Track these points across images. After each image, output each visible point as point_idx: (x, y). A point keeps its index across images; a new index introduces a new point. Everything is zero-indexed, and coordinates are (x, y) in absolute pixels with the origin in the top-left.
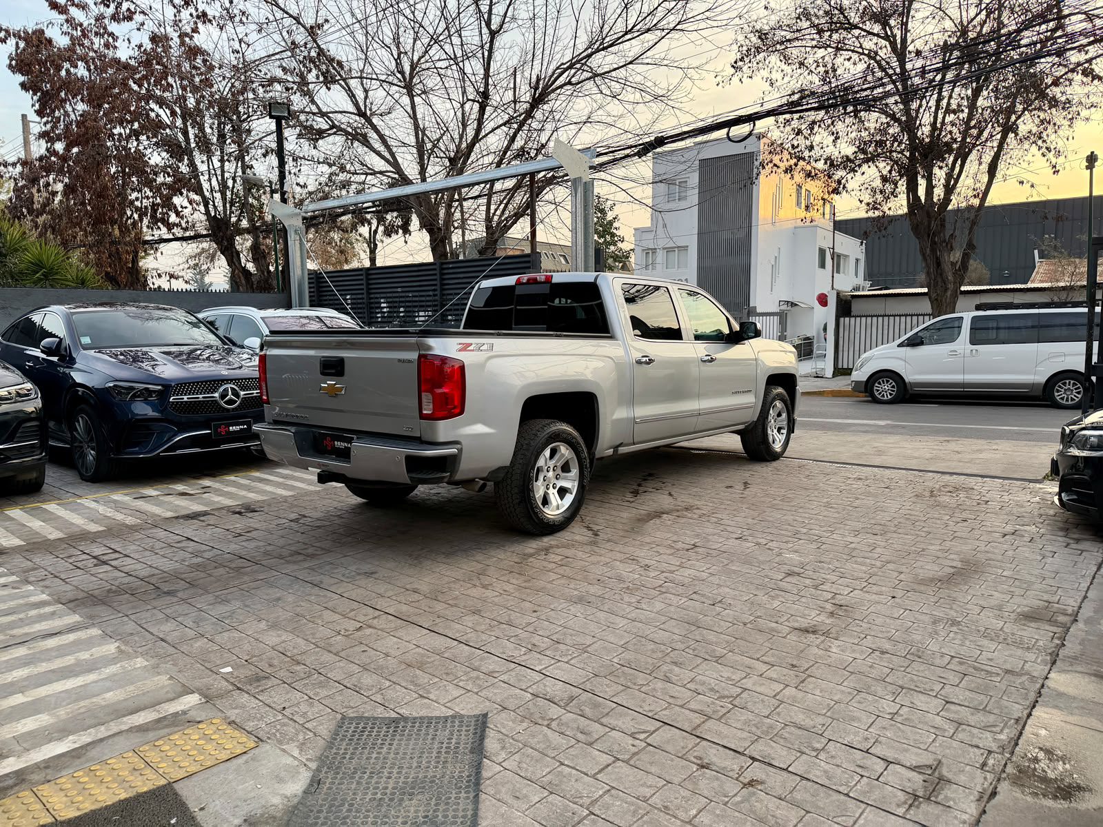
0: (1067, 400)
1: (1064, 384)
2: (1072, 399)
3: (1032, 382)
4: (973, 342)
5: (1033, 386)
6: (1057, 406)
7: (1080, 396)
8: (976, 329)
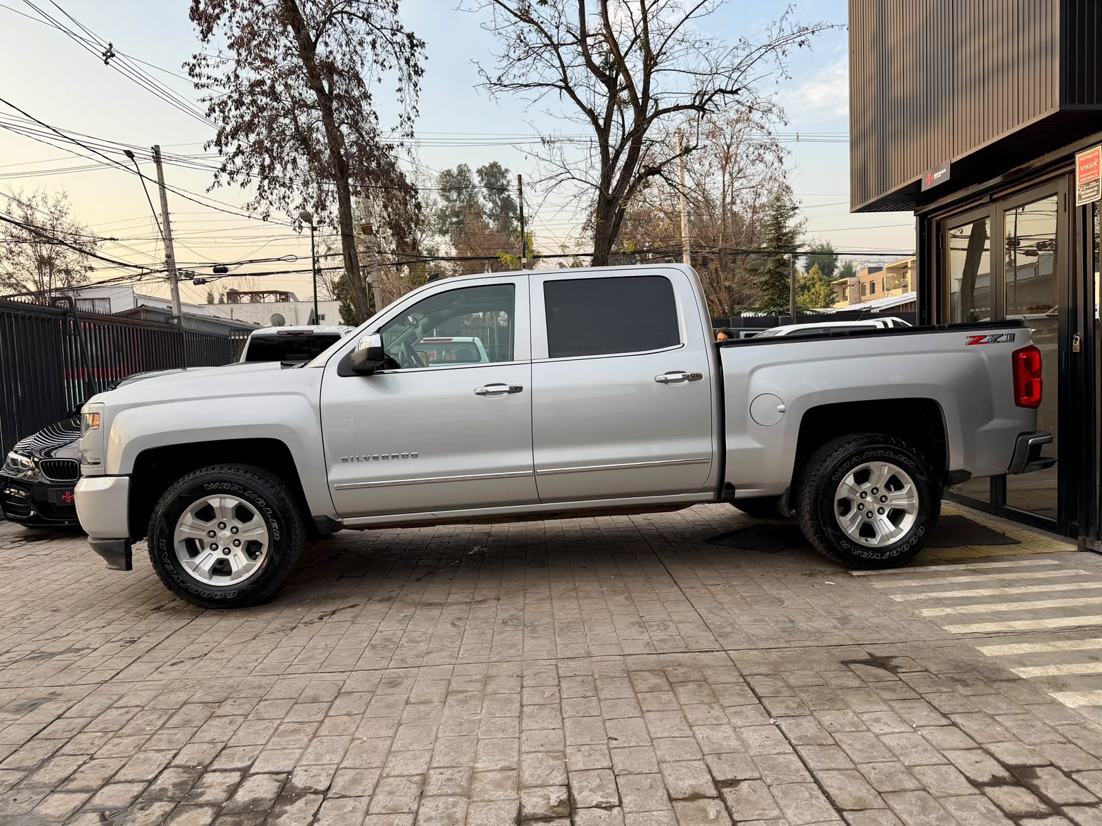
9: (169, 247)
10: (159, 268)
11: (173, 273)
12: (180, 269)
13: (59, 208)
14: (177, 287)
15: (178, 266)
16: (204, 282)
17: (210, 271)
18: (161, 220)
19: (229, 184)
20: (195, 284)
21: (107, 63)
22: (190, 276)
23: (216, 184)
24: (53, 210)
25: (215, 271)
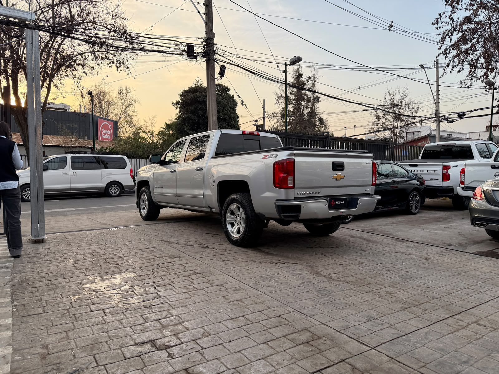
0: (114, 194)
1: (113, 187)
2: (116, 193)
3: (100, 186)
4: (73, 168)
5: (100, 188)
6: (111, 196)
7: (119, 191)
8: (74, 162)
9: (438, 106)
10: (430, 116)
11: (438, 118)
12: (442, 116)
13: (404, 94)
14: (439, 125)
15: (441, 115)
16: (453, 121)
17: (456, 116)
18: (435, 94)
19: (451, 72)
20: (448, 123)
21: (390, 30)
22: (446, 119)
23: (444, 74)
24: (402, 95)
25: (458, 116)
